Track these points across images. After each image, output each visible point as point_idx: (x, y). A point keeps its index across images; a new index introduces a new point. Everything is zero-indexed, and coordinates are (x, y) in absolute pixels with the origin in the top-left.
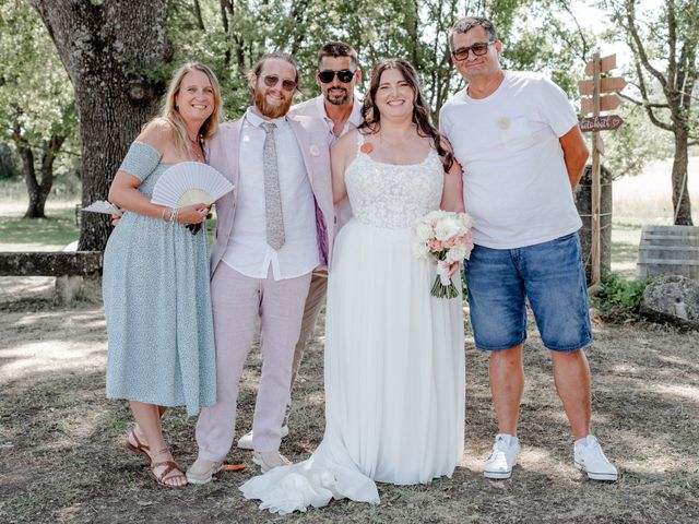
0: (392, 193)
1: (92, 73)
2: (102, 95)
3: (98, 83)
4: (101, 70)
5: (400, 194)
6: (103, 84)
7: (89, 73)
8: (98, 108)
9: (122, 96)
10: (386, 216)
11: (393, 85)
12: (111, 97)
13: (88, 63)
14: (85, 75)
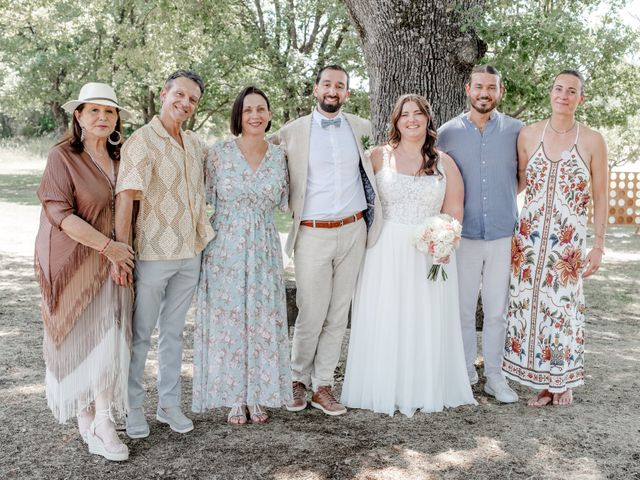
0: (409, 197)
1: (406, 25)
2: (420, 55)
3: (416, 39)
4: (418, 22)
5: (415, 198)
6: (422, 40)
7: (402, 25)
8: (414, 72)
9: (447, 58)
10: (403, 215)
11: (411, 114)
12: (434, 58)
13: (401, 11)
14: (395, 28)
